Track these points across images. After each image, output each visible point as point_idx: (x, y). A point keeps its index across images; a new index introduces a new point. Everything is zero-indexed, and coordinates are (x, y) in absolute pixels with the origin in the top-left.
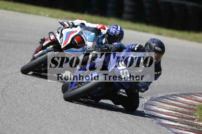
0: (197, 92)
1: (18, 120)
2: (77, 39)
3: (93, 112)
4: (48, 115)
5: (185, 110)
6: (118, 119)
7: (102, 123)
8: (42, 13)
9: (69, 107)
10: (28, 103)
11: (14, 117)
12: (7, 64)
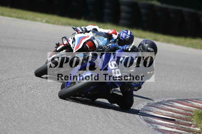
0: (194, 98)
1: (15, 126)
2: (88, 43)
3: (90, 117)
4: (44, 120)
5: (182, 116)
6: (114, 125)
7: (98, 129)
8: (39, 19)
9: (66, 112)
10: (25, 109)
11: (11, 123)
12: (4, 70)
